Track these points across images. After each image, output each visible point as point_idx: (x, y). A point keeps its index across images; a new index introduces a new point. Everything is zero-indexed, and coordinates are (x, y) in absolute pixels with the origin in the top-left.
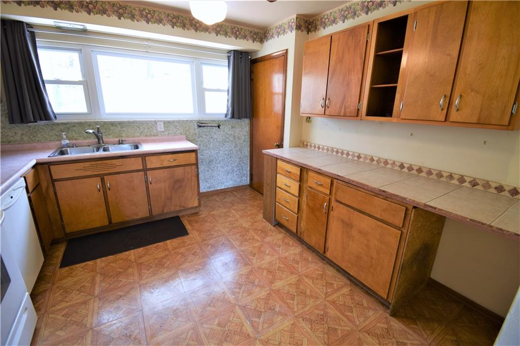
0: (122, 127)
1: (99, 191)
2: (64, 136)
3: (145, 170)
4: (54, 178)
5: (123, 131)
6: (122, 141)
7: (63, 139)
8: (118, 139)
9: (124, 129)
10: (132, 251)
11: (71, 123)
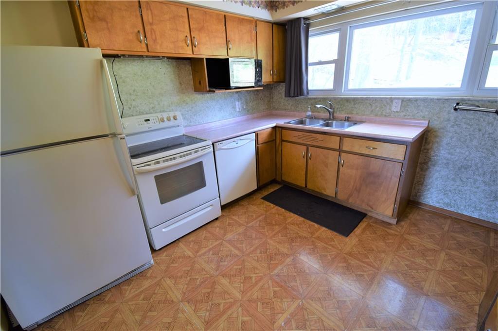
0: (355, 104)
1: (304, 158)
2: (309, 109)
3: (340, 151)
4: (283, 139)
5: (355, 107)
6: (348, 118)
7: (308, 111)
8: (345, 116)
9: (356, 106)
10: (296, 216)
11: (319, 98)
